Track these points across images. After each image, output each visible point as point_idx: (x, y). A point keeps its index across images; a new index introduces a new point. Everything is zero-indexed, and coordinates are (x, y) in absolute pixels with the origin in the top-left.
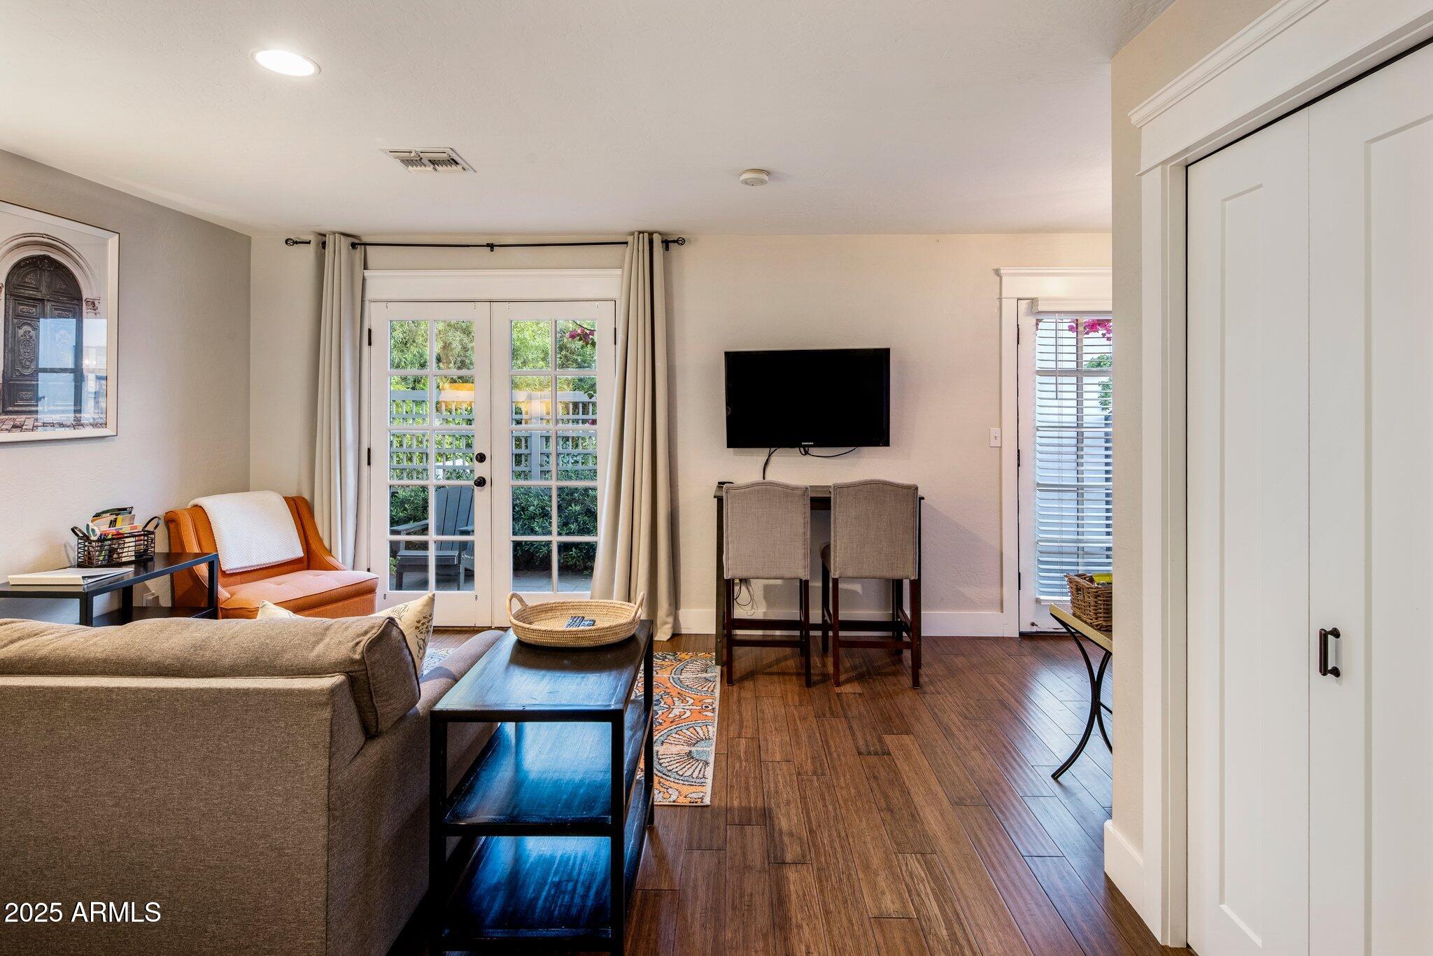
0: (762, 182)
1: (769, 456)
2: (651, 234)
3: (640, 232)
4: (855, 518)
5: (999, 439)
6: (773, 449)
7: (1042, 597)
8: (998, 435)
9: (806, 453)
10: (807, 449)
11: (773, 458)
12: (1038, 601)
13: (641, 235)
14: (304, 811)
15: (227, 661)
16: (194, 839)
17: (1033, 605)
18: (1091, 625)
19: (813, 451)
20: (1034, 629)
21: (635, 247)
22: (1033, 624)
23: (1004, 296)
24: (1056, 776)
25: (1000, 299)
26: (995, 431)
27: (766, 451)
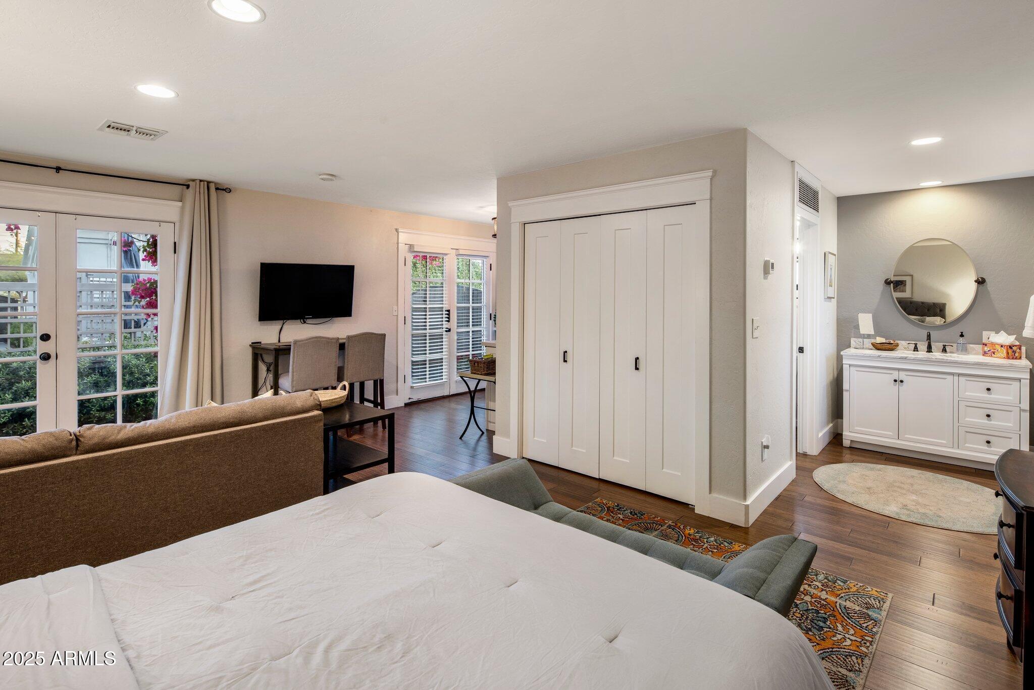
0: (332, 180)
1: (283, 324)
2: (209, 183)
3: (201, 181)
4: (358, 352)
5: (397, 312)
6: (285, 321)
7: (414, 385)
8: (396, 309)
9: (305, 322)
10: (305, 320)
11: (285, 326)
12: (412, 387)
13: (202, 183)
14: (314, 466)
15: (260, 415)
16: (263, 492)
17: (409, 389)
18: (481, 374)
19: (308, 321)
20: (411, 400)
21: (198, 190)
22: (410, 399)
23: (399, 241)
24: (461, 438)
25: (398, 243)
26: (395, 308)
27: (281, 322)
